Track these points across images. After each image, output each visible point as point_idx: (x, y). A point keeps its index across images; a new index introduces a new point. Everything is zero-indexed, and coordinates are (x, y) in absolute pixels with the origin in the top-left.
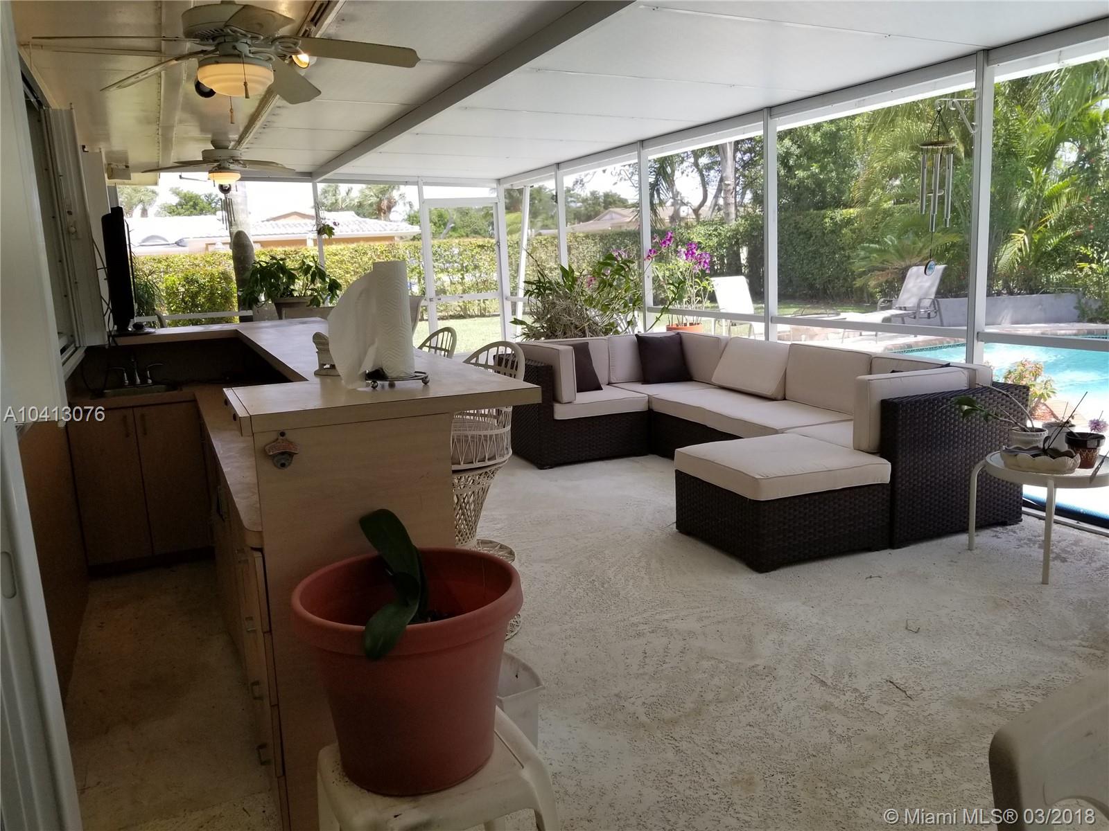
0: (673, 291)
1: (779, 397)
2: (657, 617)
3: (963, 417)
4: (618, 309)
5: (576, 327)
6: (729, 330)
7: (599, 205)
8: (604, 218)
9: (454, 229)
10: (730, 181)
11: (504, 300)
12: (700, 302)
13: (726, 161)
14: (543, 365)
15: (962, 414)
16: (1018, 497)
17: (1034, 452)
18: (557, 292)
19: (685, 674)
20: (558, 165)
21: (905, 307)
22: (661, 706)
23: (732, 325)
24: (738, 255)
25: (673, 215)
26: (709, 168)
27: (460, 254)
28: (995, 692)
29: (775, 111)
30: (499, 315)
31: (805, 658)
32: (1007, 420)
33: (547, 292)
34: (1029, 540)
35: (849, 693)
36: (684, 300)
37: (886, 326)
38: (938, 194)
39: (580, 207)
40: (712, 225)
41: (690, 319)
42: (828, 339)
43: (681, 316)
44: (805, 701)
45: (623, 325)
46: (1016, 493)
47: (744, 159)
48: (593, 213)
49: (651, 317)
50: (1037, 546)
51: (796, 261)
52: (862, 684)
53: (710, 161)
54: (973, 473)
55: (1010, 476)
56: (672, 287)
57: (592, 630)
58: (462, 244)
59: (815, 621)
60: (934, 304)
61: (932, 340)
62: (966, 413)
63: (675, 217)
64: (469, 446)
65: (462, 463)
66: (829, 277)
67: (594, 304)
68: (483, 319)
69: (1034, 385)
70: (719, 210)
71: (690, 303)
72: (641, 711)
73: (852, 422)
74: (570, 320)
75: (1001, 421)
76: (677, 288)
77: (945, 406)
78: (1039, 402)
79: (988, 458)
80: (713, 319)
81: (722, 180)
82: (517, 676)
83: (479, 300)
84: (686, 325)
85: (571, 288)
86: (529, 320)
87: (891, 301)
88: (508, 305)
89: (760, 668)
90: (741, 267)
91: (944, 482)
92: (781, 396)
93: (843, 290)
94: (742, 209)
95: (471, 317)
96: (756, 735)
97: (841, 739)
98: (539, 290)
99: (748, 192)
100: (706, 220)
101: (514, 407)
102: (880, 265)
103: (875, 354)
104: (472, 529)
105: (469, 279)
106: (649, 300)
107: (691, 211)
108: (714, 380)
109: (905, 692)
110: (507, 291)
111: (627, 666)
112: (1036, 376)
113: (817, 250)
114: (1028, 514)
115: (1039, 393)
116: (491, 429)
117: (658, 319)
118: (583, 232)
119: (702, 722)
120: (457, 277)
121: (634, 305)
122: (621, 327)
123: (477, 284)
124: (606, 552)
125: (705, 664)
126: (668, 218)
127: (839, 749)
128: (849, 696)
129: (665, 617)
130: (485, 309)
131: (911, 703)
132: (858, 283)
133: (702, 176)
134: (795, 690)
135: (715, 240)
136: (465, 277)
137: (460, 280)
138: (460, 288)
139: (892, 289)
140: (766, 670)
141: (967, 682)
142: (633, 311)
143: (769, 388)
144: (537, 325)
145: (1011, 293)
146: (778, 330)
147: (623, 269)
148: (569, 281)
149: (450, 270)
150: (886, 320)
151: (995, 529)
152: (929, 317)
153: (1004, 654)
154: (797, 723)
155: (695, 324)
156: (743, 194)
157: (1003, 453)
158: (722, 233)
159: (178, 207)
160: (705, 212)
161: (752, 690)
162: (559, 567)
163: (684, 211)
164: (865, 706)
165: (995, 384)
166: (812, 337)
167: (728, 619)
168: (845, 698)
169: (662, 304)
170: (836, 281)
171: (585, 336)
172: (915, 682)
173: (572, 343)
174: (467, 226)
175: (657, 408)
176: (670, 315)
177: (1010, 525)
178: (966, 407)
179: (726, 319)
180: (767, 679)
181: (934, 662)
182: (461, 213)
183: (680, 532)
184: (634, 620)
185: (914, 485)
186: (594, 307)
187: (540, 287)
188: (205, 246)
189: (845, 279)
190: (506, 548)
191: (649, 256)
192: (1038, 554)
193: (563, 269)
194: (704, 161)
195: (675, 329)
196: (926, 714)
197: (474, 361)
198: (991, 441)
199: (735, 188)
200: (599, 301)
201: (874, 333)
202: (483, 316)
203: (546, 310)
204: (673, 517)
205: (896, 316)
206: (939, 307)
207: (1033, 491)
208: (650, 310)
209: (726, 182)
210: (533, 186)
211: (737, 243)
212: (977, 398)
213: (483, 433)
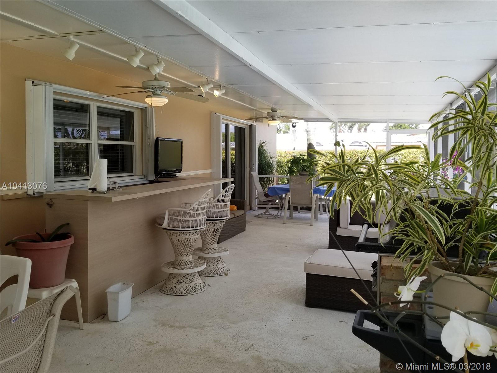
22: (179, 323)
72: (172, 321)
119: (178, 330)
131: (242, 351)
159: (393, 127)
188: (376, 147)
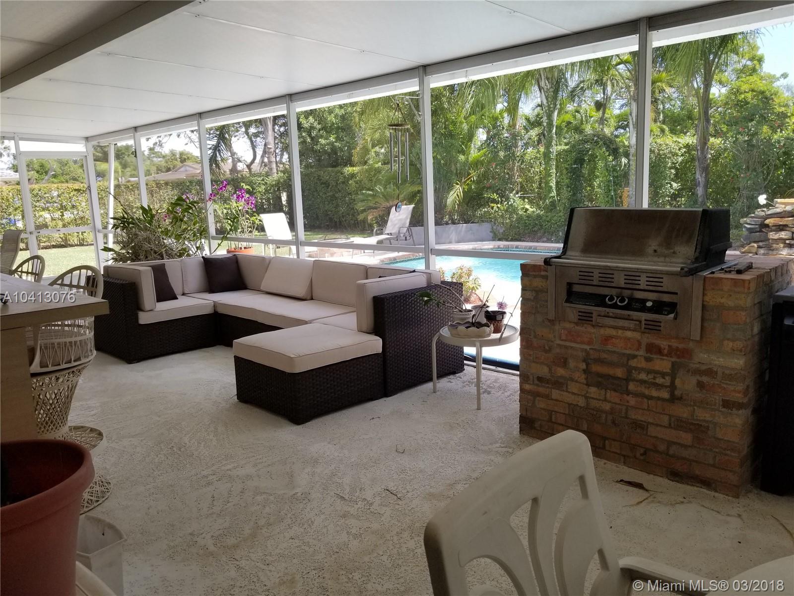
0: (230, 224)
1: (308, 298)
2: (223, 468)
3: (425, 305)
4: (189, 238)
5: (155, 252)
6: (275, 251)
7: (176, 160)
8: (179, 170)
9: (55, 176)
10: (271, 146)
11: (97, 232)
12: (251, 232)
13: (268, 131)
14: (127, 282)
15: (424, 303)
16: (461, 355)
17: (467, 325)
18: (138, 225)
19: (244, 508)
20: (136, 129)
21: (391, 233)
22: (226, 536)
23: (277, 248)
24: (280, 198)
25: (232, 168)
26: (256, 135)
27: (59, 196)
28: (451, 486)
29: (294, 98)
30: (93, 244)
31: (330, 482)
32: (451, 305)
33: (131, 225)
34: (469, 382)
35: (360, 503)
36: (239, 231)
37: (380, 246)
38: (400, 159)
39: (161, 161)
40: (261, 176)
41: (244, 244)
42: (343, 256)
43: (237, 242)
44: (331, 514)
45: (194, 249)
46: (459, 352)
47: (281, 130)
48: (172, 166)
49: (215, 243)
50: (474, 385)
51: (320, 203)
52: (368, 495)
53: (256, 131)
54: (433, 341)
55: (455, 342)
56: (229, 221)
57: (171, 486)
58: (60, 188)
59: (336, 454)
60: (409, 231)
61: (406, 255)
62: (427, 302)
63: (234, 170)
64: (56, 351)
65: (50, 366)
66: (343, 213)
67: (169, 234)
68: (82, 247)
69: (468, 282)
70: (265, 166)
71: (243, 232)
72: (210, 543)
73: (355, 313)
74: (150, 247)
75: (448, 306)
76: (233, 222)
77: (413, 298)
78: (472, 292)
79: (441, 331)
80: (263, 244)
81: (265, 145)
82: (103, 534)
83: (78, 233)
84: (241, 248)
85: (150, 222)
86: (117, 248)
87: (382, 229)
88: (100, 236)
89: (299, 494)
90: (283, 206)
91: (416, 349)
92: (309, 297)
93: (352, 222)
94: (282, 166)
95: (72, 246)
96: (296, 545)
97: (355, 536)
98: (124, 224)
99: (285, 153)
100: (256, 172)
101: (96, 317)
102: (374, 205)
103: (369, 265)
104: (63, 418)
105: (68, 216)
106: (212, 231)
107: (245, 166)
108: (262, 288)
109: (396, 495)
110: (99, 225)
111: (200, 509)
112: (469, 275)
113: (334, 195)
114: (468, 365)
115: (471, 287)
116: (76, 336)
117: (219, 245)
118: (164, 181)
119: (257, 543)
120: (57, 215)
121: (201, 235)
122: (192, 251)
123: (76, 220)
124: (183, 423)
125: (259, 498)
126: (228, 171)
127: (354, 544)
128: (360, 504)
129: (229, 467)
130: (83, 240)
131: (400, 503)
132: (361, 217)
133: (252, 142)
134: (323, 506)
135: (263, 187)
136: (65, 214)
137: (60, 217)
138: (60, 223)
139: (383, 221)
140: (303, 496)
141: (434, 482)
142: (201, 239)
143: (301, 291)
144: (124, 251)
145: (454, 223)
146: (306, 251)
147: (191, 208)
148: (148, 217)
149: (50, 208)
150: (380, 242)
151: (449, 377)
152: (406, 240)
153: (456, 459)
154: (325, 530)
155: (248, 248)
156: (282, 155)
157: (450, 327)
158: (268, 182)
160: (256, 167)
161: (294, 512)
162: (144, 439)
163: (240, 166)
164: (371, 510)
165: (443, 282)
166: (332, 255)
167: (276, 462)
168: (358, 506)
169: (222, 233)
170: (347, 216)
171: (163, 259)
172: (402, 487)
173: (151, 264)
174: (66, 174)
175: (221, 310)
176: (229, 242)
177: (458, 373)
178: (426, 299)
179: (272, 244)
180: (304, 502)
181: (414, 472)
182: (60, 163)
183: (240, 401)
184: (205, 473)
185: (398, 353)
186: (170, 237)
187: (123, 222)
189: (353, 215)
190: (96, 430)
191: (211, 198)
192: (473, 389)
193: (142, 208)
194: (252, 130)
195: (233, 252)
196: (409, 508)
197: (60, 282)
198: (443, 320)
199: (275, 151)
200: (173, 232)
201: (373, 251)
202: (82, 245)
203: (132, 240)
204: (234, 391)
205: (387, 239)
206: (411, 232)
207: (469, 351)
208: (214, 238)
209: (269, 146)
210: (116, 144)
211: (278, 189)
212: (433, 292)
213: (68, 340)
